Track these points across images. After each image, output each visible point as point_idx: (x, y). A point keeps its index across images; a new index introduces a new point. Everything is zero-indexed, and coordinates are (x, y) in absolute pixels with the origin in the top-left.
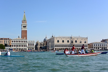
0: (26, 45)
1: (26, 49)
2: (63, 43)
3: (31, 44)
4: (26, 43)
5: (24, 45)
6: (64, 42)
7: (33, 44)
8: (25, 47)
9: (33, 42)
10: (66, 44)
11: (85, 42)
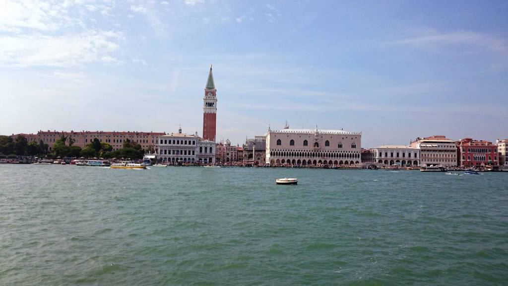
0: (193, 152)
1: (193, 159)
2: (292, 147)
3: (206, 148)
4: (194, 145)
5: (189, 152)
6: (295, 144)
7: (211, 148)
8: (191, 156)
9: (211, 144)
10: (301, 150)
11: (354, 146)
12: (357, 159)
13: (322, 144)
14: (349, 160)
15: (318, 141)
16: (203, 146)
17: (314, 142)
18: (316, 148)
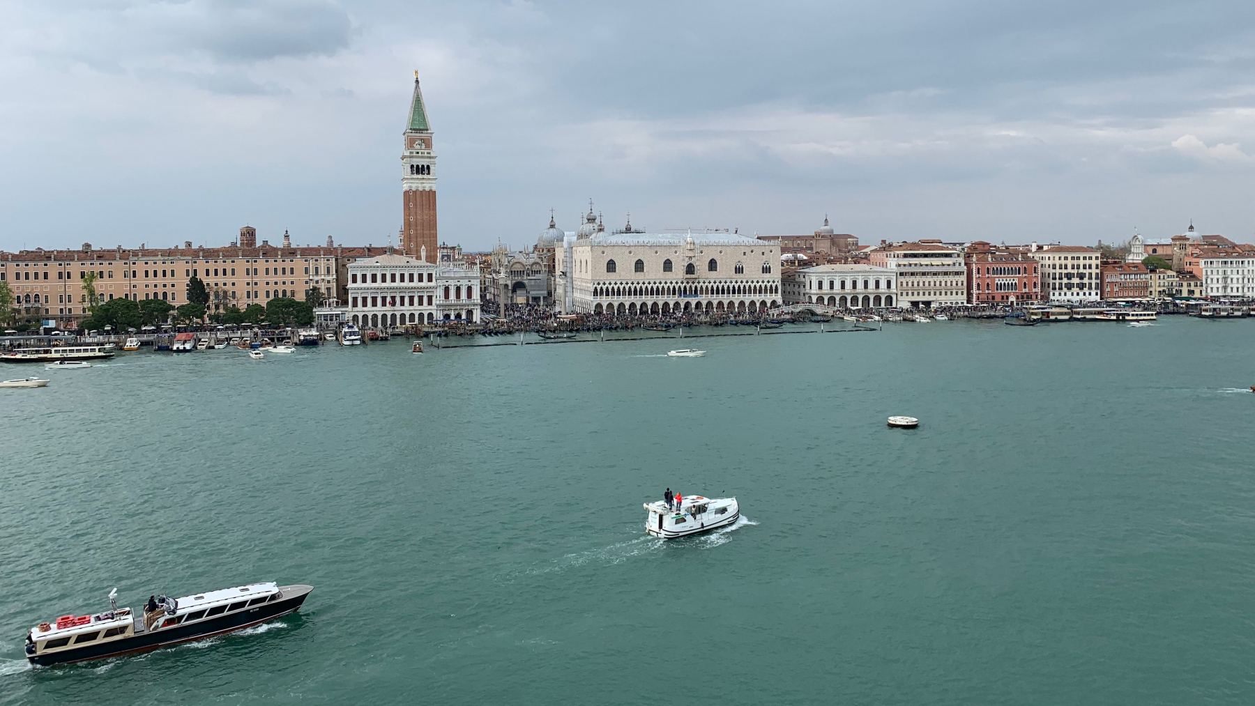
1: (430, 315)
2: (640, 276)
3: (458, 289)
4: (430, 284)
5: (421, 298)
6: (646, 269)
7: (469, 288)
8: (426, 309)
9: (470, 279)
10: (658, 282)
11: (766, 270)
12: (774, 297)
13: (702, 267)
14: (758, 298)
15: (692, 261)
16: (452, 285)
17: (686, 265)
18: (689, 276)
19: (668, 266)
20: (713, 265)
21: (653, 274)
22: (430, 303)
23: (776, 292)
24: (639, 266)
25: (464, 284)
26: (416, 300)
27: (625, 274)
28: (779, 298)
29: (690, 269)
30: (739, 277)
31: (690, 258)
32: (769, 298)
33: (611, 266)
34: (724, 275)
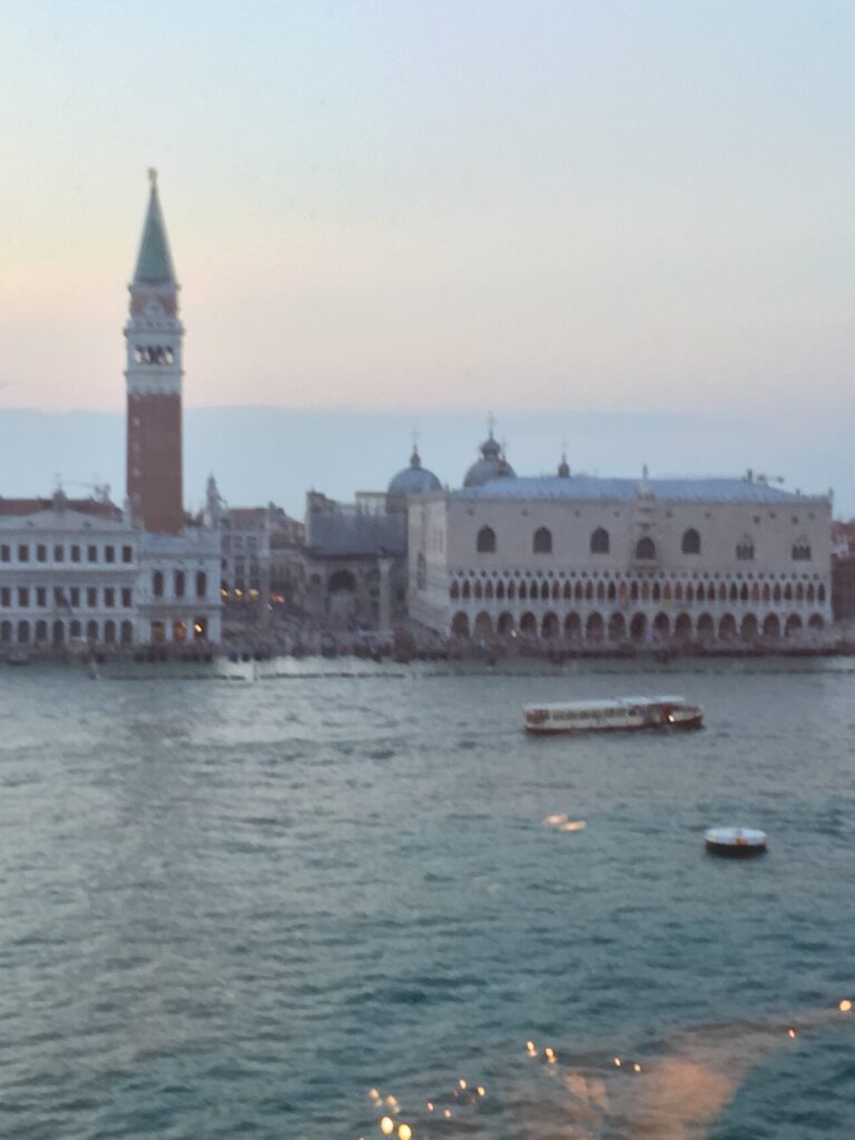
0: (126, 593)
2: (543, 561)
3: (180, 579)
4: (127, 566)
5: (109, 593)
6: (554, 549)
7: (200, 576)
8: (118, 612)
9: (201, 558)
10: (579, 572)
11: (801, 553)
12: (816, 607)
13: (669, 545)
14: (783, 609)
15: (652, 533)
16: (168, 567)
17: (636, 539)
18: (641, 562)
19: (600, 541)
20: (692, 542)
21: (571, 559)
22: (127, 601)
23: (822, 597)
24: (543, 540)
25: (191, 567)
26: (101, 596)
27: (515, 555)
28: (826, 610)
29: (645, 548)
30: (745, 566)
31: (645, 526)
32: (805, 610)
33: (486, 540)
34: (715, 561)
